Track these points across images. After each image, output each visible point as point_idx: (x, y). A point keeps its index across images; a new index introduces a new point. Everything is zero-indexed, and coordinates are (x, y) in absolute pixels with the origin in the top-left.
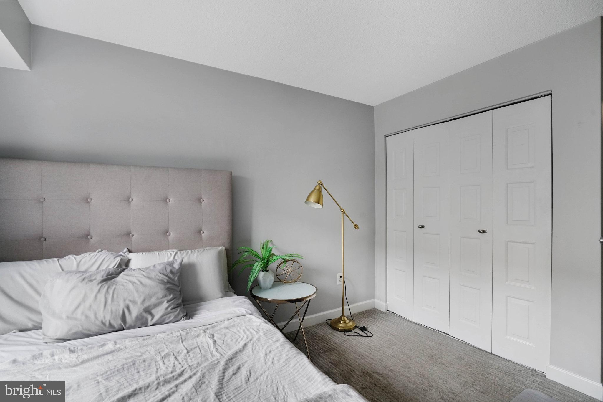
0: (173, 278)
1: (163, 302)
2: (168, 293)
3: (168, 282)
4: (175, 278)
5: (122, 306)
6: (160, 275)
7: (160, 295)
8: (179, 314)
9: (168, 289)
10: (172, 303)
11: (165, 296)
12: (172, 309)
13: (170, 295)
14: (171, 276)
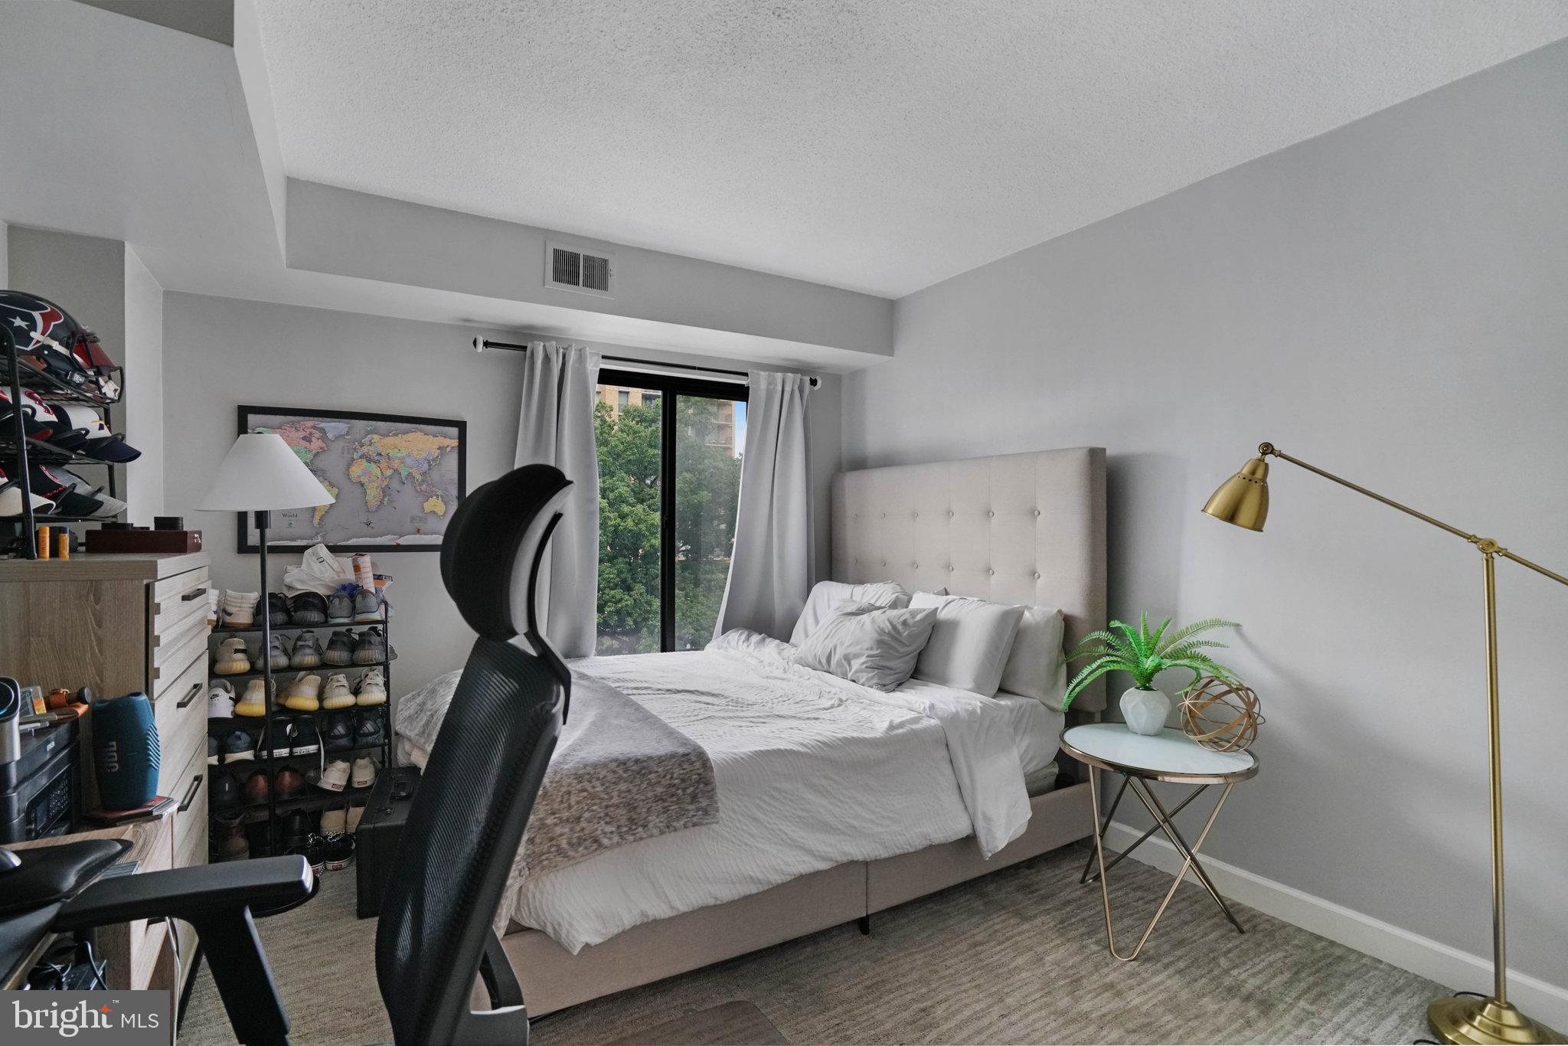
0: (901, 631)
1: (863, 655)
2: (875, 647)
3: (889, 633)
4: (904, 632)
5: (832, 645)
6: (887, 622)
7: (866, 645)
8: (872, 678)
9: (880, 643)
10: (872, 660)
11: (871, 649)
12: (866, 667)
13: (877, 649)
14: (900, 627)
